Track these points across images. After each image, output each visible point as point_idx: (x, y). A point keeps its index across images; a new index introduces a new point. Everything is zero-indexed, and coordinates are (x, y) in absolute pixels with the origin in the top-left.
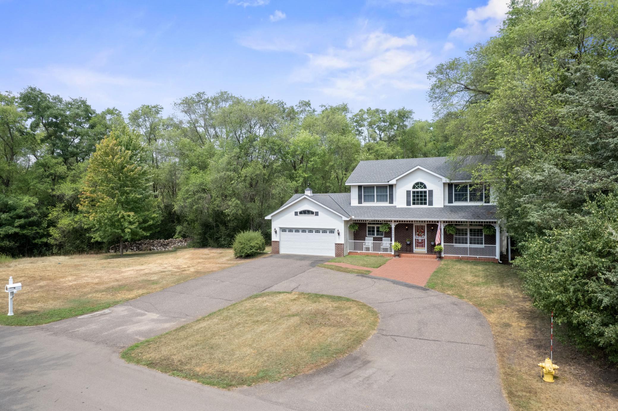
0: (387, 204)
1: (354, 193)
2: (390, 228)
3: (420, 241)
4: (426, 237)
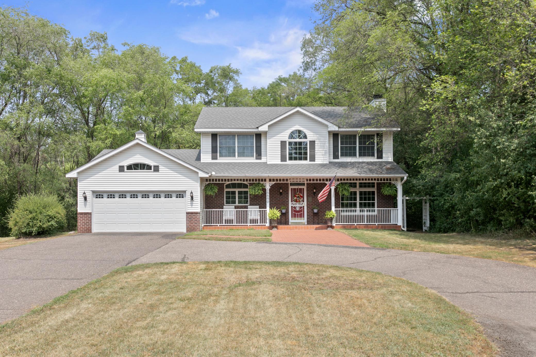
0: (253, 160)
1: (206, 144)
3: (298, 209)
4: (305, 204)
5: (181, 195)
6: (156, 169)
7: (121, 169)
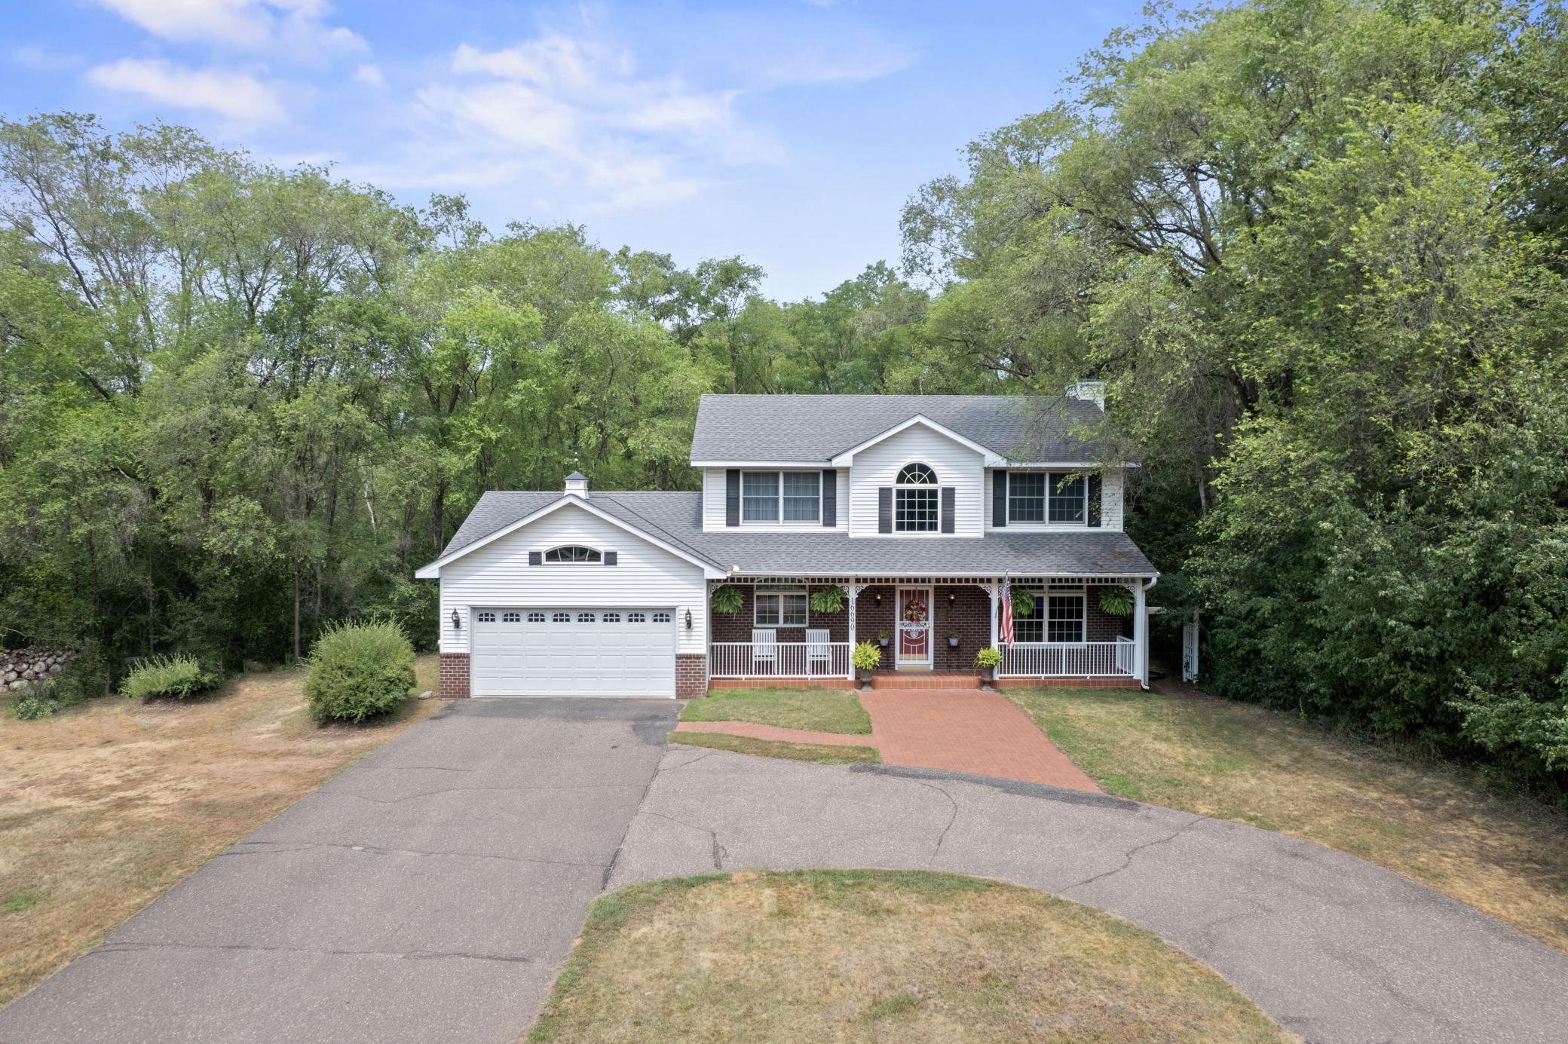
0: (816, 528)
1: (715, 493)
2: (845, 602)
3: (914, 636)
4: (930, 624)
5: (663, 615)
6: (611, 559)
7: (535, 559)
